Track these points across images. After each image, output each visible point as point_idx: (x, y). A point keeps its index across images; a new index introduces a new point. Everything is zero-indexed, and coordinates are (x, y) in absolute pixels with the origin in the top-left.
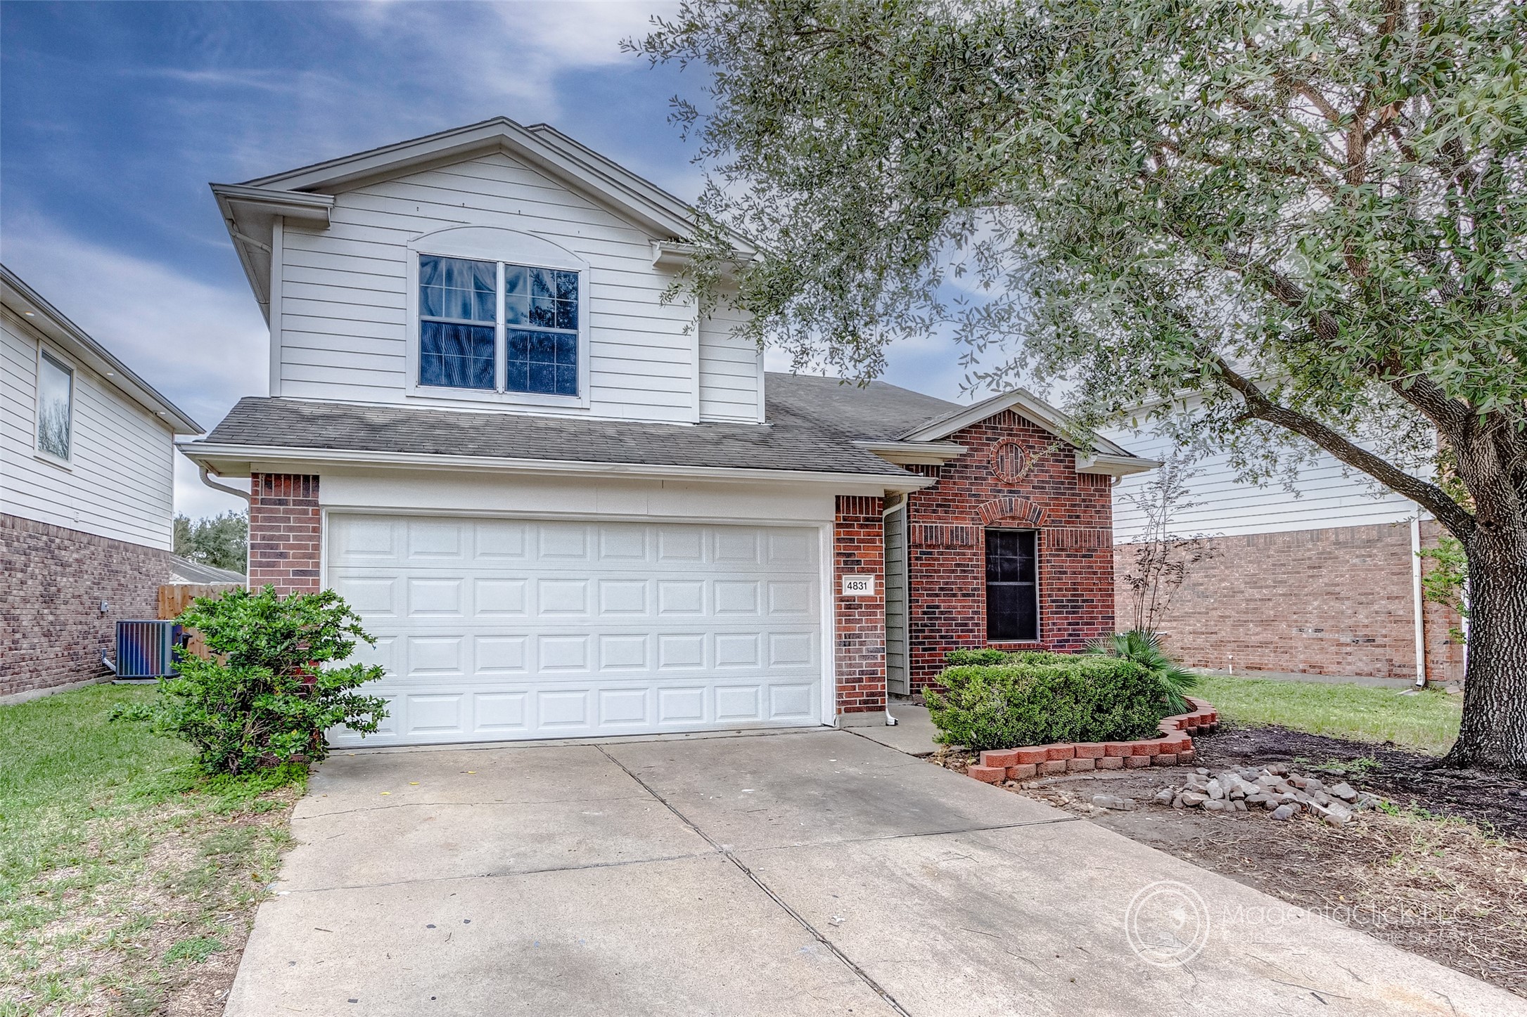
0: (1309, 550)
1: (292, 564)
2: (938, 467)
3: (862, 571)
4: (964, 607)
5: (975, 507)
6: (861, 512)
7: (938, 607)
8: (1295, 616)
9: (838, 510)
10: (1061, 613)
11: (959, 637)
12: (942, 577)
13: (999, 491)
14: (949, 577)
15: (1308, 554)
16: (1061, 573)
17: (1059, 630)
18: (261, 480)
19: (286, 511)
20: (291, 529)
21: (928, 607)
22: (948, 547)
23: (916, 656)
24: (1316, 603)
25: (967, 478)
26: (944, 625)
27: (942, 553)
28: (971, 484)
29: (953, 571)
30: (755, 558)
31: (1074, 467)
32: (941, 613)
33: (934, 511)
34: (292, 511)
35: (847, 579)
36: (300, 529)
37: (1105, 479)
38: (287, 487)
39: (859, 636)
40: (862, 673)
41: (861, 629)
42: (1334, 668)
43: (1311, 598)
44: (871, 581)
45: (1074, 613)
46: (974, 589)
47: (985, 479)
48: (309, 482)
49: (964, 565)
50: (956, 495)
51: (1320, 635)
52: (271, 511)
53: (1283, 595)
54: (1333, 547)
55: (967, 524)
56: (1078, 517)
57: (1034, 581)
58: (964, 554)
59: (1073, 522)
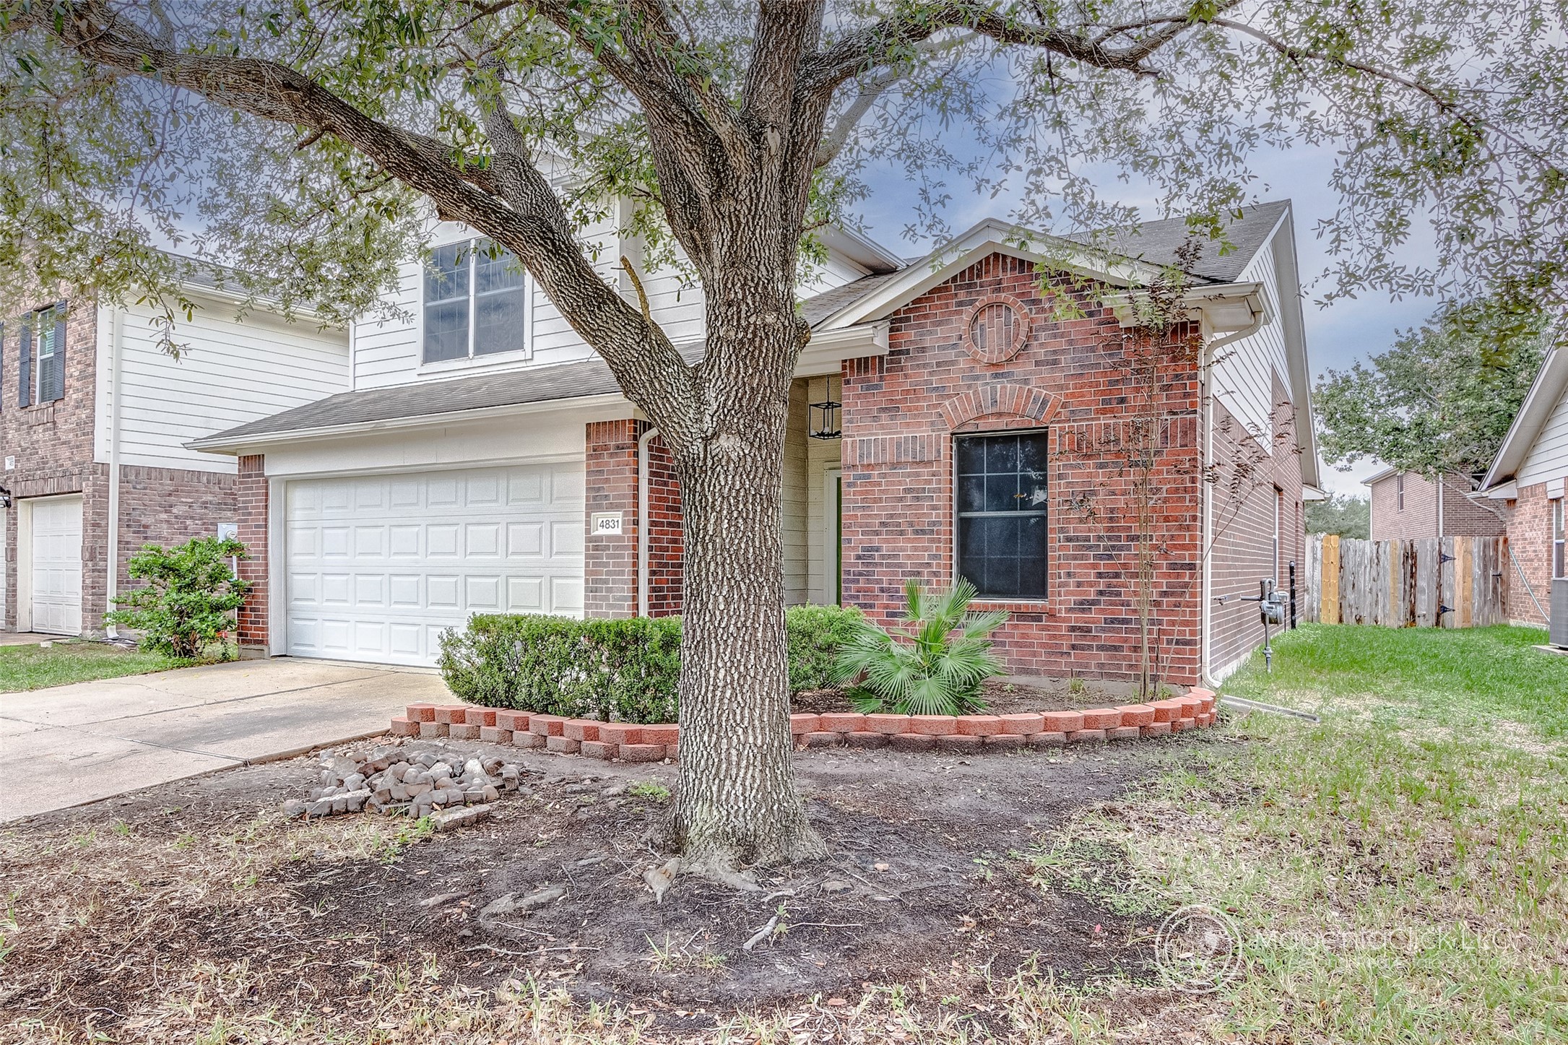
2: (881, 358)
3: (611, 507)
4: (916, 549)
5: (935, 406)
6: (611, 440)
7: (878, 549)
9: (588, 436)
10: (1082, 557)
12: (884, 508)
13: (977, 378)
14: (894, 508)
16: (1085, 493)
17: (1079, 584)
19: (252, 483)
21: (864, 549)
22: (894, 466)
25: (925, 366)
26: (885, 574)
27: (884, 475)
28: (931, 373)
29: (901, 499)
31: (1115, 321)
32: (883, 557)
33: (874, 420)
34: (256, 481)
35: (599, 517)
36: (261, 494)
37: (1189, 328)
39: (606, 582)
41: (608, 573)
44: (618, 516)
45: (1110, 557)
46: (934, 524)
47: (952, 363)
48: (262, 459)
49: (917, 490)
55: (924, 432)
56: (1122, 401)
57: (1046, 508)
58: (918, 474)
59: (1112, 411)
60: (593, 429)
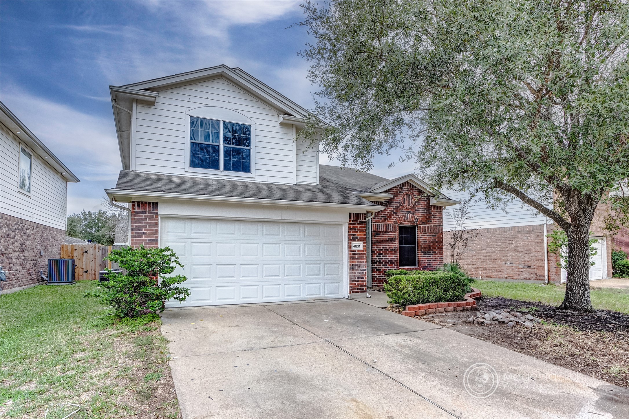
0: (509, 234)
1: (148, 237)
2: (382, 202)
3: (359, 241)
4: (391, 254)
5: (395, 217)
6: (358, 219)
7: (382, 254)
8: (503, 258)
9: (350, 218)
10: (425, 256)
11: (389, 265)
12: (383, 243)
13: (404, 211)
14: (386, 243)
15: (508, 236)
16: (425, 242)
17: (424, 263)
18: (136, 204)
19: (145, 216)
20: (147, 223)
21: (378, 254)
22: (385, 232)
23: (374, 272)
24: (511, 253)
25: (392, 206)
26: (384, 261)
27: (383, 234)
28: (394, 208)
29: (387, 241)
30: (319, 236)
31: (430, 203)
32: (383, 256)
33: (381, 219)
34: (147, 216)
35: (353, 244)
36: (151, 223)
37: (440, 208)
38: (146, 207)
39: (357, 265)
40: (358, 278)
41: (358, 262)
42: (517, 277)
43: (509, 251)
44: (362, 244)
45: (430, 256)
46: (395, 248)
47: (399, 207)
48: (154, 205)
49: (391, 239)
50: (388, 213)
51: (512, 265)
52: (140, 216)
53: (500, 250)
54: (517, 233)
55: (392, 224)
56: (431, 221)
57: (415, 245)
58: (391, 235)
59: (429, 223)
60: (352, 216)
